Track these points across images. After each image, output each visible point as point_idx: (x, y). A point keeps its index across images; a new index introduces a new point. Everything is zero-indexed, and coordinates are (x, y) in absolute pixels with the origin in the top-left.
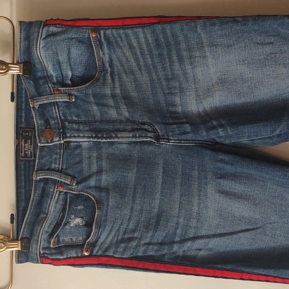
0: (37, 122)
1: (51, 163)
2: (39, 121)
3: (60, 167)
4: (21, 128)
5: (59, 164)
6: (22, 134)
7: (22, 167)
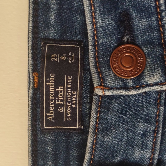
0: (93, 24)
1: (131, 144)
2: (99, 19)
3: (156, 156)
4: (47, 40)
5: (153, 149)
6: (49, 57)
7: (50, 149)
